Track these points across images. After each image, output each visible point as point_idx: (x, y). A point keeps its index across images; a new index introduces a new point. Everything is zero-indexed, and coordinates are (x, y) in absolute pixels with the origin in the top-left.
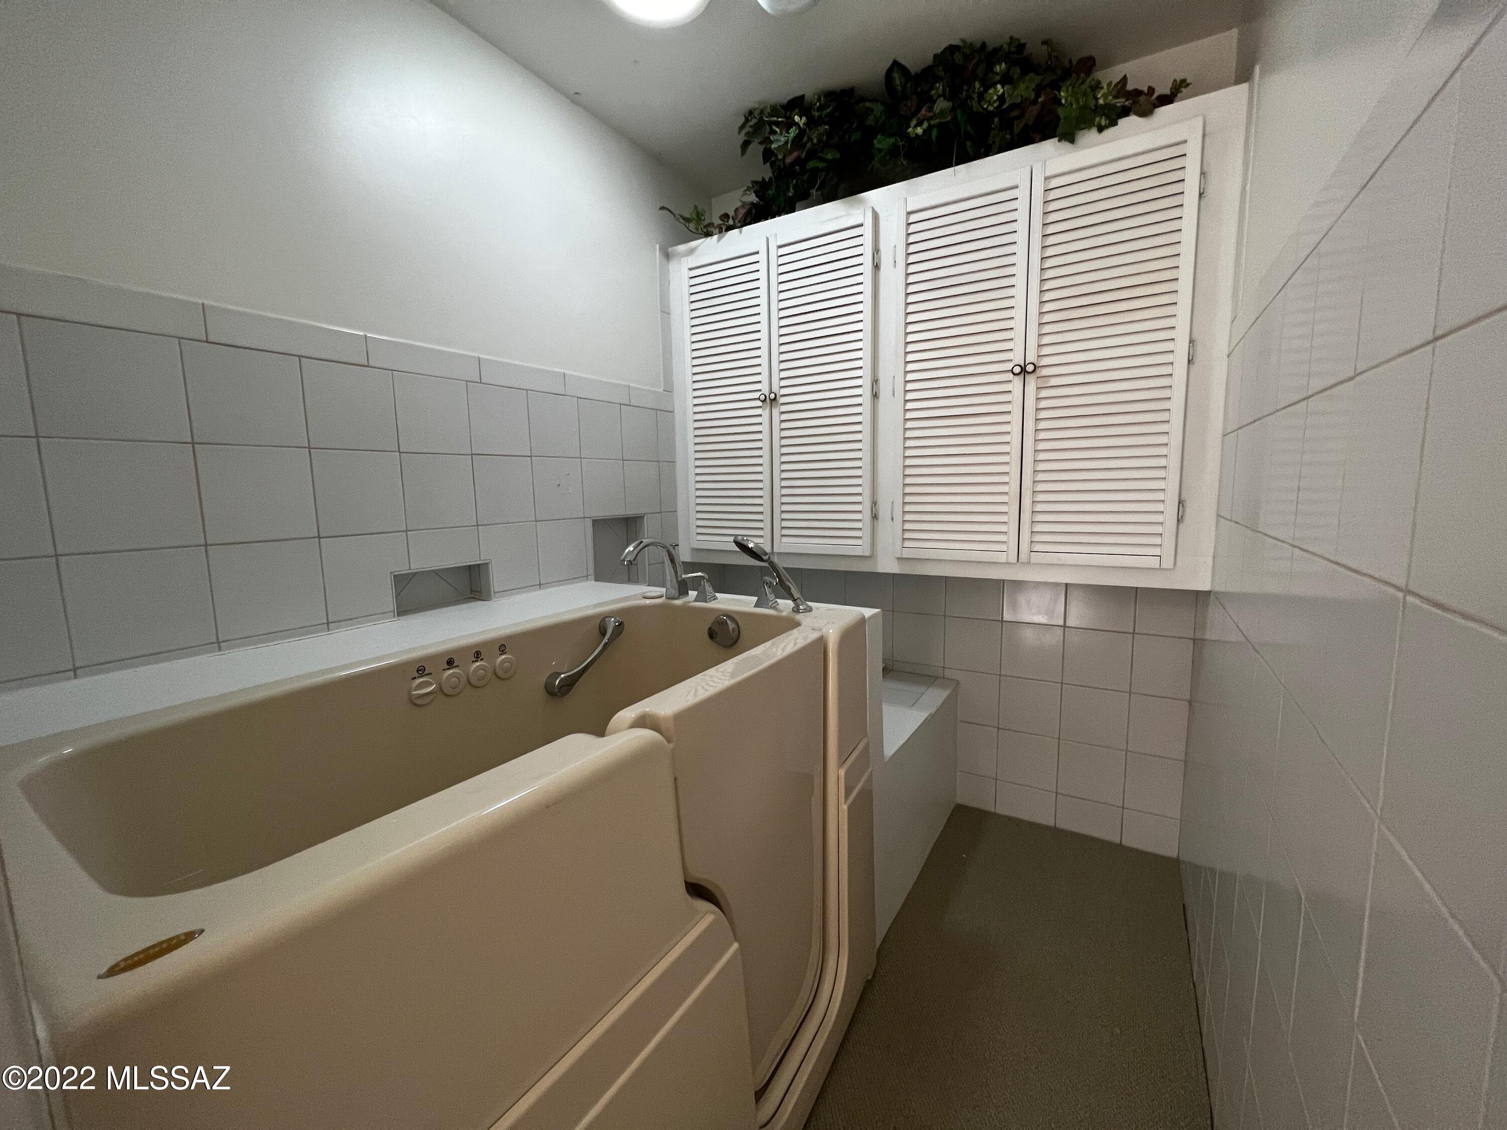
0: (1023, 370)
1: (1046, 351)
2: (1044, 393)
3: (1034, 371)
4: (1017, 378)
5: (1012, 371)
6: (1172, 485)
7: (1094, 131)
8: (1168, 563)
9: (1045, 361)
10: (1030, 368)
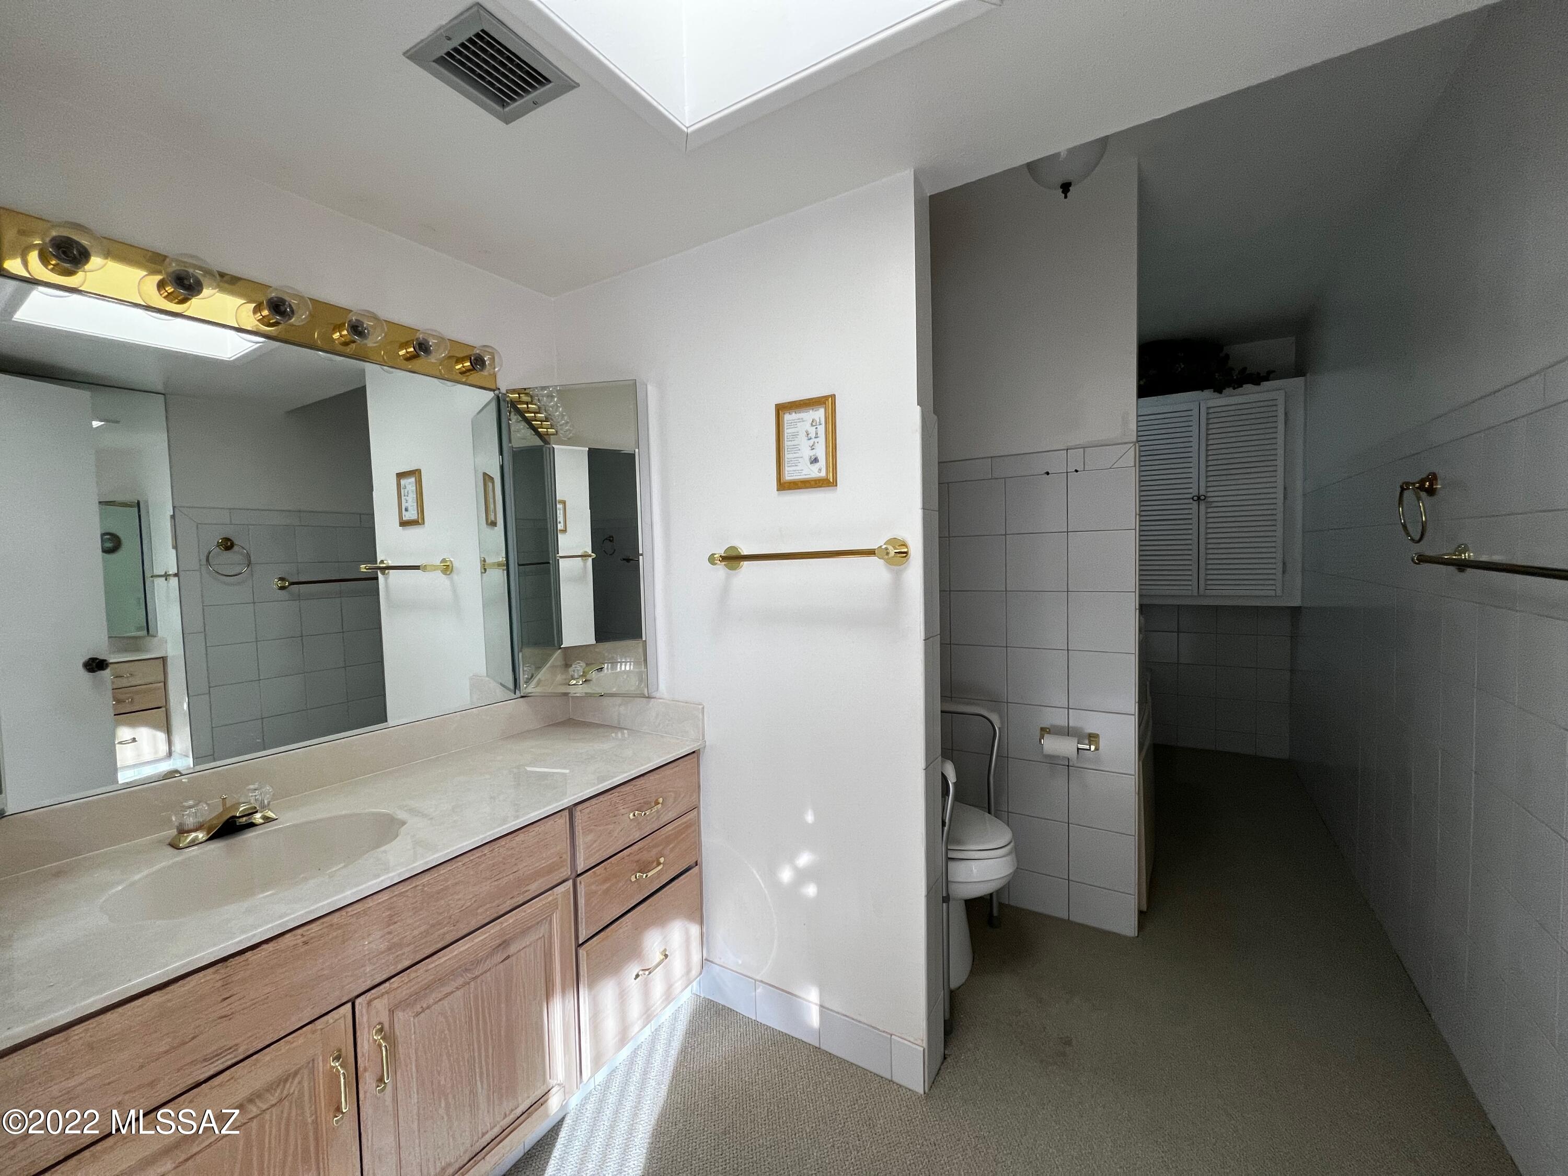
0: (1199, 498)
1: (1209, 489)
2: (1209, 510)
3: (1204, 499)
4: (1194, 502)
5: (1193, 498)
6: (1279, 556)
7: (1231, 389)
8: (1279, 593)
9: (1209, 494)
10: (1202, 497)
